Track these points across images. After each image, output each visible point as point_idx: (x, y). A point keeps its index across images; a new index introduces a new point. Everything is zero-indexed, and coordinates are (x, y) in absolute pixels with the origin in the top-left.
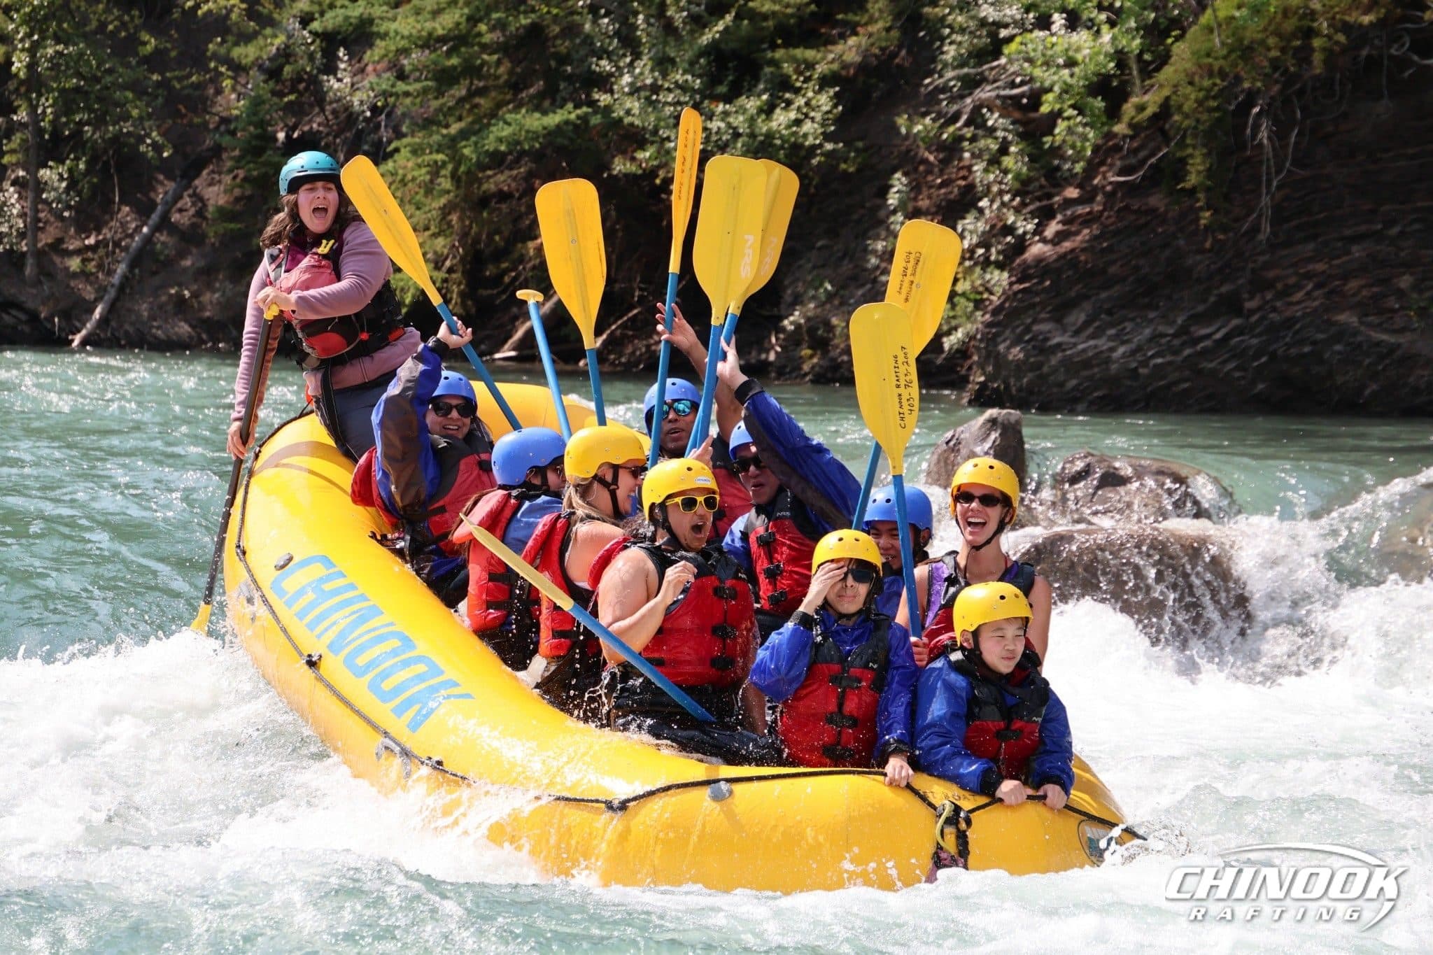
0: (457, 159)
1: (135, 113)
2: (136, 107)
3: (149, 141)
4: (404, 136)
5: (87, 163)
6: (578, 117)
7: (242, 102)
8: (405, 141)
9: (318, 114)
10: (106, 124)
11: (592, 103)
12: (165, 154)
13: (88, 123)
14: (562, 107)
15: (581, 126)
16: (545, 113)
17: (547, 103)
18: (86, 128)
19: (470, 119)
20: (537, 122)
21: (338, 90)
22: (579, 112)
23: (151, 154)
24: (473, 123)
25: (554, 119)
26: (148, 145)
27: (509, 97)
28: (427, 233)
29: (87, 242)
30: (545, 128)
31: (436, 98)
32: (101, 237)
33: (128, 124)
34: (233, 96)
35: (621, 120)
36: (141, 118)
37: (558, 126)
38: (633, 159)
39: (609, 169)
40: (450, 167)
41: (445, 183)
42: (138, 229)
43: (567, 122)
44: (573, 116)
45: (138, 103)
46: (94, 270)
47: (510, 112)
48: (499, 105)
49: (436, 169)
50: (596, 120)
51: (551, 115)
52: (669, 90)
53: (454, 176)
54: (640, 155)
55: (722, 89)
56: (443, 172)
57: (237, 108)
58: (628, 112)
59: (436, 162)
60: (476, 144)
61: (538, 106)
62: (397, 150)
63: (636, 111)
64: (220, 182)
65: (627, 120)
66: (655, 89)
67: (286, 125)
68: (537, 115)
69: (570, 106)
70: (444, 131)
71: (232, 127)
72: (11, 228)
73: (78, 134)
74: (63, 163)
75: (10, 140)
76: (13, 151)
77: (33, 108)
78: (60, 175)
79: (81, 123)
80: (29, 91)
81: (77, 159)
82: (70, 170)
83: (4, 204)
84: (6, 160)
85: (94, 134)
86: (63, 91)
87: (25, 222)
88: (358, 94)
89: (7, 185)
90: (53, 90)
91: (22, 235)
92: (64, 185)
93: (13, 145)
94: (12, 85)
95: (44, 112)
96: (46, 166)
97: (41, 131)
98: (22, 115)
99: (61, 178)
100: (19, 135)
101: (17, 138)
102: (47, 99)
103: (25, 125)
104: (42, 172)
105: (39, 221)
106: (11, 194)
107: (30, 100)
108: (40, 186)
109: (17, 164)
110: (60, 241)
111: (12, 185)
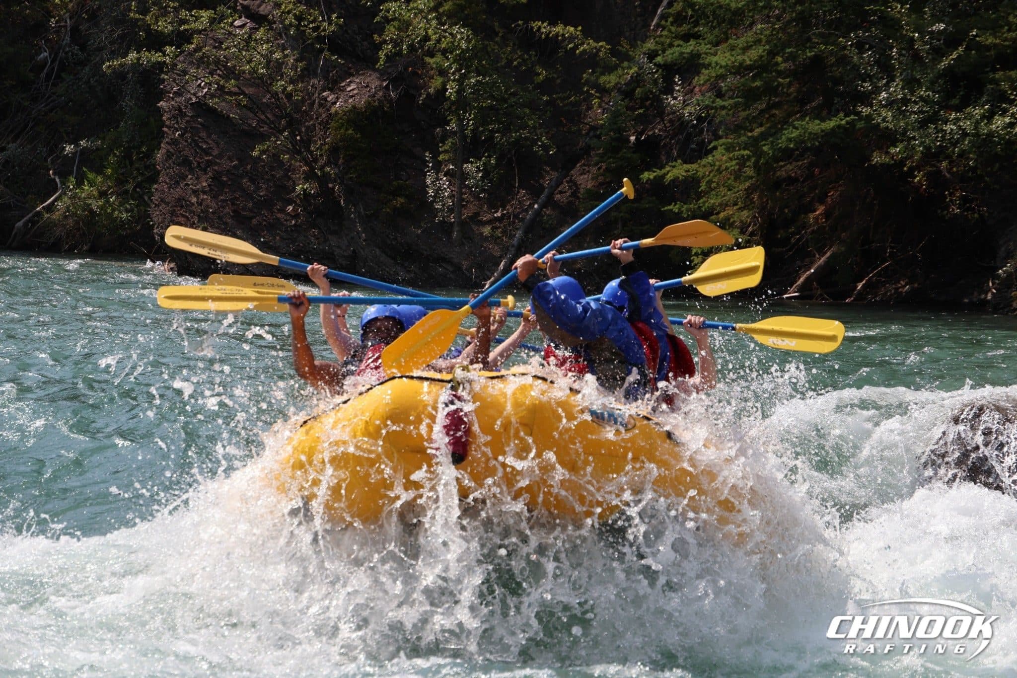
0: (758, 153)
1: (531, 123)
2: (532, 119)
3: (540, 143)
4: (721, 137)
5: (497, 159)
6: (847, 123)
7: (606, 115)
8: (721, 141)
9: (659, 122)
10: (511, 131)
11: (858, 114)
12: (551, 152)
13: (498, 131)
14: (835, 116)
15: (849, 130)
16: (823, 120)
17: (824, 113)
18: (497, 135)
19: (768, 125)
20: (816, 127)
21: (674, 106)
22: (848, 119)
23: (541, 152)
24: (770, 128)
25: (830, 124)
26: (540, 146)
27: (797, 109)
28: (735, 208)
29: (495, 215)
30: (822, 131)
31: (744, 110)
32: (505, 212)
33: (526, 131)
34: (600, 111)
35: (879, 124)
36: (534, 127)
37: (833, 129)
38: (887, 153)
39: (870, 161)
40: (753, 160)
41: (749, 172)
42: (531, 206)
43: (839, 126)
44: (843, 122)
45: (533, 116)
46: (500, 235)
47: (798, 120)
48: (790, 115)
49: (742, 162)
50: (860, 125)
51: (828, 122)
52: (915, 103)
53: (756, 166)
54: (893, 150)
55: (955, 101)
56: (748, 164)
57: (602, 119)
58: (884, 120)
59: (743, 156)
60: (772, 142)
61: (818, 115)
62: (715, 148)
63: (890, 118)
64: (588, 172)
65: (883, 125)
66: (905, 101)
67: (636, 131)
68: (817, 122)
69: (842, 115)
70: (750, 134)
71: (598, 132)
72: (443, 205)
73: (491, 138)
74: (480, 160)
75: (444, 144)
76: (446, 152)
77: (460, 121)
78: (478, 167)
79: (493, 131)
80: (458, 109)
81: (490, 156)
82: (484, 164)
83: (440, 187)
84: (441, 157)
85: (502, 138)
86: (481, 109)
87: (453, 201)
88: (688, 108)
89: (441, 175)
90: (475, 108)
91: (451, 210)
92: (480, 175)
93: (446, 148)
94: (446, 105)
95: (468, 123)
96: (468, 162)
97: (465, 137)
98: (453, 126)
99: (479, 171)
100: (450, 140)
101: (449, 142)
102: (470, 115)
103: (455, 133)
104: (465, 165)
105: (463, 200)
106: (444, 182)
107: (459, 115)
108: (464, 176)
109: (449, 161)
110: (477, 214)
111: (445, 176)
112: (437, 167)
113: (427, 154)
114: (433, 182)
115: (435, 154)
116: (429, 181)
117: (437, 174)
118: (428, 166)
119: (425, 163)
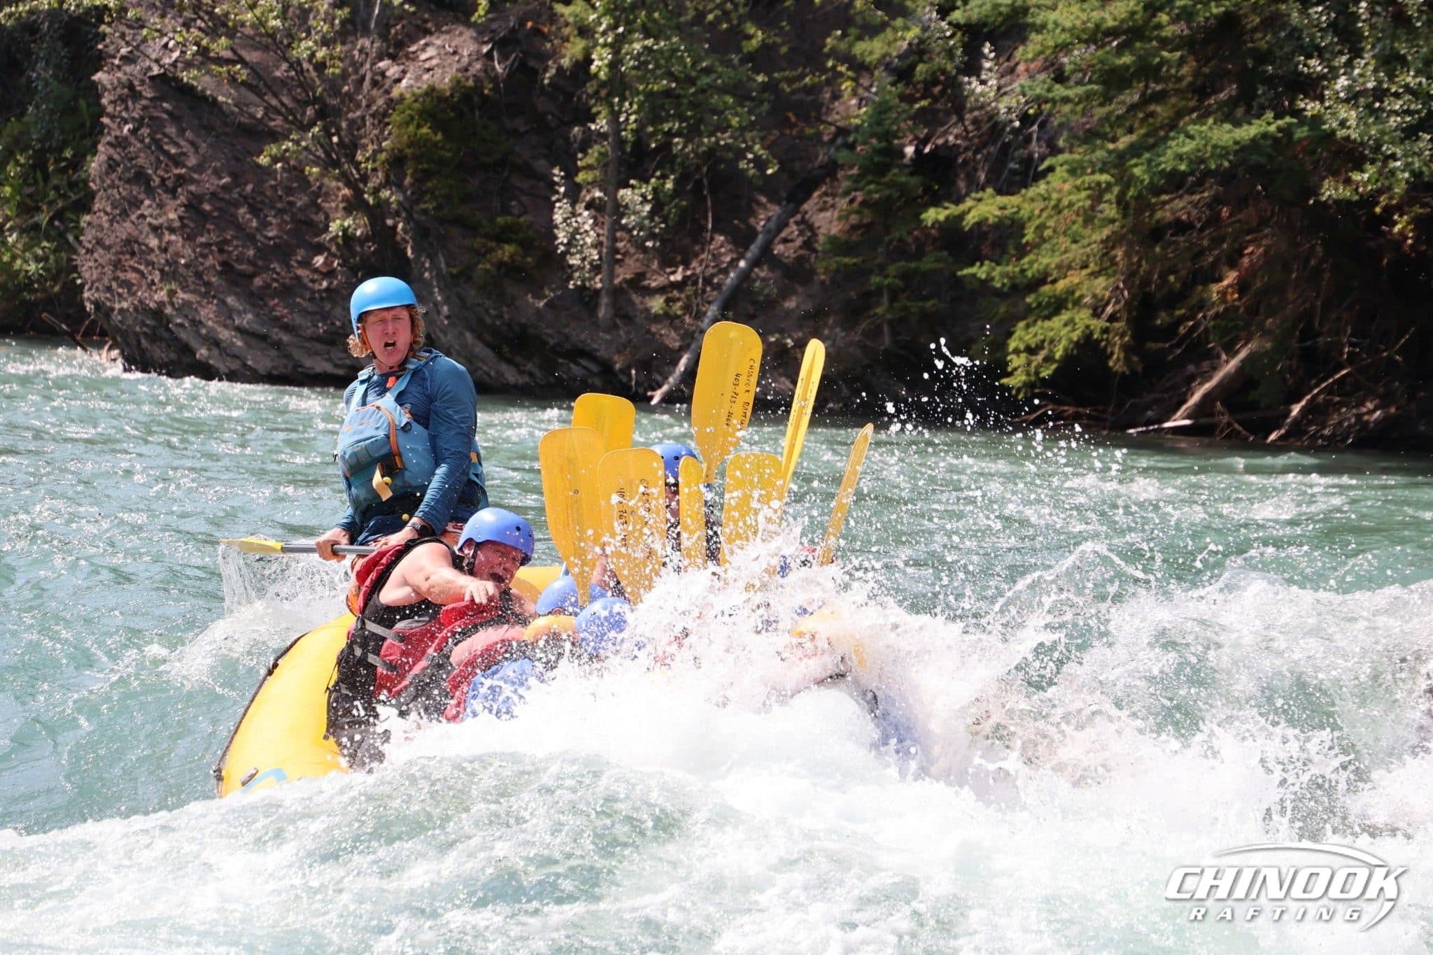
0: (1125, 180)
1: (735, 121)
2: (737, 114)
3: (750, 156)
4: (1061, 151)
5: (676, 182)
6: (1279, 129)
7: (864, 109)
8: (1062, 157)
9: (955, 124)
10: (700, 134)
11: (1297, 113)
12: (770, 172)
13: (678, 134)
14: (1259, 117)
15: (1283, 141)
16: (1237, 124)
17: (1240, 112)
18: (676, 140)
19: (1143, 131)
20: (1226, 135)
21: (982, 94)
22: (1280, 122)
23: (752, 172)
24: (1147, 135)
25: (1249, 132)
26: (750, 161)
27: (1192, 104)
28: (1084, 272)
29: (672, 278)
30: (1236, 143)
31: (1102, 105)
32: (689, 273)
33: (727, 135)
34: (854, 102)
35: (1333, 132)
36: (742, 129)
37: (1253, 140)
38: (1347, 182)
39: (1315, 192)
40: (1116, 190)
41: (1109, 210)
42: (733, 263)
43: (1265, 136)
44: (1272, 128)
45: (739, 109)
46: (679, 312)
47: (1194, 122)
48: (1179, 114)
49: (1098, 193)
50: (1301, 133)
51: (1246, 127)
52: (1397, 96)
53: (1121, 201)
54: (1357, 177)
56: (1107, 197)
57: (857, 116)
58: (1343, 124)
59: (1099, 184)
60: (1149, 161)
61: (1229, 115)
62: (1051, 169)
63: (1353, 122)
64: (833, 206)
65: (1341, 133)
66: (1379, 94)
67: (916, 138)
68: (1227, 126)
69: (1269, 115)
70: (1111, 146)
71: (851, 139)
72: (583, 259)
73: (666, 146)
74: (647, 182)
75: (585, 154)
76: (589, 167)
77: (614, 115)
78: (643, 196)
79: (670, 134)
80: (610, 95)
81: (664, 177)
82: (655, 190)
83: (577, 231)
84: (580, 177)
85: (685, 147)
86: (650, 95)
87: (600, 253)
88: (1006, 99)
89: (580, 208)
90: (638, 93)
91: (596, 269)
92: (648, 208)
93: (590, 160)
94: (591, 88)
95: (627, 119)
96: (627, 186)
97: (623, 142)
98: (601, 124)
99: (645, 200)
100: (596, 147)
101: (595, 151)
102: (631, 104)
103: (604, 136)
104: (622, 192)
105: (617, 251)
106: (585, 219)
107: (611, 105)
108: (620, 210)
109: (593, 183)
110: (640, 276)
111: (587, 208)
112: (574, 194)
113: (556, 171)
114: (565, 220)
115: (571, 172)
116: (558, 217)
117: (573, 204)
118: (557, 192)
119: (552, 186)
